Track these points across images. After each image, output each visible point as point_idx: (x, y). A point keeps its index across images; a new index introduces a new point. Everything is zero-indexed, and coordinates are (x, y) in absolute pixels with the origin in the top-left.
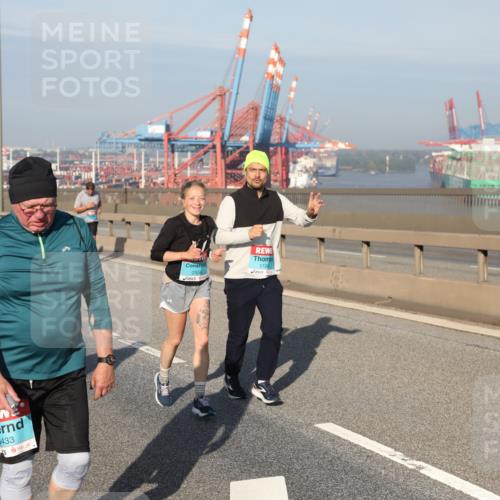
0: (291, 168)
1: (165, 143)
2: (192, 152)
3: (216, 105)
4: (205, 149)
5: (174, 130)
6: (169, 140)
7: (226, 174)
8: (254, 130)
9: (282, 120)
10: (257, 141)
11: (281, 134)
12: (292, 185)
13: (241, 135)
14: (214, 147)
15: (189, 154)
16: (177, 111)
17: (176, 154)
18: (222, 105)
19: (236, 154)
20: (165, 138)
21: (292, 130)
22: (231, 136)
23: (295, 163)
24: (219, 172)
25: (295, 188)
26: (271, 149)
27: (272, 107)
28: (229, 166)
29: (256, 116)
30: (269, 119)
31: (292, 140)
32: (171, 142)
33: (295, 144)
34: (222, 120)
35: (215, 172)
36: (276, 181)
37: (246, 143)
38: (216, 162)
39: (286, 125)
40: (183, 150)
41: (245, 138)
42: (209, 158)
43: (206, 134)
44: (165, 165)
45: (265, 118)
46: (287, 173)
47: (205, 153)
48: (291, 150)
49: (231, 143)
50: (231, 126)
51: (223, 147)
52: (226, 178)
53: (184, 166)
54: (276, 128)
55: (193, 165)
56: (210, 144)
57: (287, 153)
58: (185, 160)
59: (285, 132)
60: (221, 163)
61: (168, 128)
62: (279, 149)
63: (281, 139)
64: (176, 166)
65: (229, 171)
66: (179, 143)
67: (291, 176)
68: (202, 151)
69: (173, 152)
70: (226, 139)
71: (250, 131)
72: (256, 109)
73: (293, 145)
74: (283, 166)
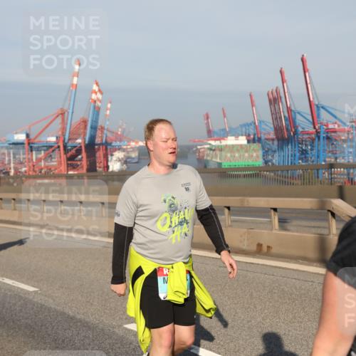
0: (110, 159)
1: (26, 145)
2: (44, 150)
3: (59, 120)
4: (53, 148)
5: (32, 137)
6: (29, 144)
7: (68, 164)
8: (85, 135)
9: (102, 128)
10: (87, 142)
11: (102, 137)
12: (110, 170)
13: (77, 139)
14: (59, 147)
15: (43, 152)
16: (34, 124)
17: (34, 152)
18: (63, 119)
19: (74, 151)
20: (26, 142)
21: (109, 134)
22: (69, 139)
23: (112, 155)
24: (63, 162)
25: (112, 172)
26: (96, 147)
27: (95, 121)
28: (69, 159)
29: (86, 126)
30: (94, 128)
31: (109, 141)
32: (30, 145)
33: (111, 143)
34: (64, 129)
35: (60, 163)
36: (100, 167)
37: (80, 144)
38: (60, 157)
39: (105, 132)
40: (38, 149)
41: (79, 141)
42: (56, 155)
43: (53, 139)
44: (27, 160)
45: (92, 128)
46: (107, 161)
47: (53, 151)
48: (109, 147)
49: (70, 144)
50: (70, 133)
51: (65, 147)
52: (68, 167)
53: (39, 160)
54: (99, 133)
55: (45, 159)
56: (56, 145)
57: (106, 149)
58: (40, 156)
59: (105, 136)
60: (64, 157)
61: (28, 136)
62: (101, 147)
63: (102, 140)
64: (34, 160)
65: (69, 162)
66: (35, 145)
67: (109, 164)
68: (51, 150)
69: (32, 151)
70: (66, 141)
71: (82, 136)
72: (85, 122)
73: (110, 144)
74: (104, 157)
